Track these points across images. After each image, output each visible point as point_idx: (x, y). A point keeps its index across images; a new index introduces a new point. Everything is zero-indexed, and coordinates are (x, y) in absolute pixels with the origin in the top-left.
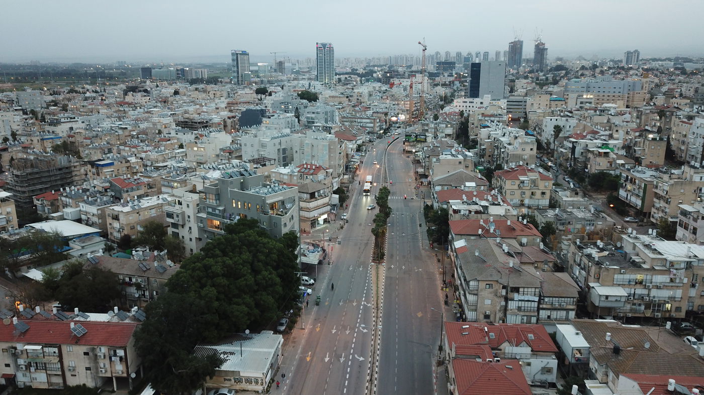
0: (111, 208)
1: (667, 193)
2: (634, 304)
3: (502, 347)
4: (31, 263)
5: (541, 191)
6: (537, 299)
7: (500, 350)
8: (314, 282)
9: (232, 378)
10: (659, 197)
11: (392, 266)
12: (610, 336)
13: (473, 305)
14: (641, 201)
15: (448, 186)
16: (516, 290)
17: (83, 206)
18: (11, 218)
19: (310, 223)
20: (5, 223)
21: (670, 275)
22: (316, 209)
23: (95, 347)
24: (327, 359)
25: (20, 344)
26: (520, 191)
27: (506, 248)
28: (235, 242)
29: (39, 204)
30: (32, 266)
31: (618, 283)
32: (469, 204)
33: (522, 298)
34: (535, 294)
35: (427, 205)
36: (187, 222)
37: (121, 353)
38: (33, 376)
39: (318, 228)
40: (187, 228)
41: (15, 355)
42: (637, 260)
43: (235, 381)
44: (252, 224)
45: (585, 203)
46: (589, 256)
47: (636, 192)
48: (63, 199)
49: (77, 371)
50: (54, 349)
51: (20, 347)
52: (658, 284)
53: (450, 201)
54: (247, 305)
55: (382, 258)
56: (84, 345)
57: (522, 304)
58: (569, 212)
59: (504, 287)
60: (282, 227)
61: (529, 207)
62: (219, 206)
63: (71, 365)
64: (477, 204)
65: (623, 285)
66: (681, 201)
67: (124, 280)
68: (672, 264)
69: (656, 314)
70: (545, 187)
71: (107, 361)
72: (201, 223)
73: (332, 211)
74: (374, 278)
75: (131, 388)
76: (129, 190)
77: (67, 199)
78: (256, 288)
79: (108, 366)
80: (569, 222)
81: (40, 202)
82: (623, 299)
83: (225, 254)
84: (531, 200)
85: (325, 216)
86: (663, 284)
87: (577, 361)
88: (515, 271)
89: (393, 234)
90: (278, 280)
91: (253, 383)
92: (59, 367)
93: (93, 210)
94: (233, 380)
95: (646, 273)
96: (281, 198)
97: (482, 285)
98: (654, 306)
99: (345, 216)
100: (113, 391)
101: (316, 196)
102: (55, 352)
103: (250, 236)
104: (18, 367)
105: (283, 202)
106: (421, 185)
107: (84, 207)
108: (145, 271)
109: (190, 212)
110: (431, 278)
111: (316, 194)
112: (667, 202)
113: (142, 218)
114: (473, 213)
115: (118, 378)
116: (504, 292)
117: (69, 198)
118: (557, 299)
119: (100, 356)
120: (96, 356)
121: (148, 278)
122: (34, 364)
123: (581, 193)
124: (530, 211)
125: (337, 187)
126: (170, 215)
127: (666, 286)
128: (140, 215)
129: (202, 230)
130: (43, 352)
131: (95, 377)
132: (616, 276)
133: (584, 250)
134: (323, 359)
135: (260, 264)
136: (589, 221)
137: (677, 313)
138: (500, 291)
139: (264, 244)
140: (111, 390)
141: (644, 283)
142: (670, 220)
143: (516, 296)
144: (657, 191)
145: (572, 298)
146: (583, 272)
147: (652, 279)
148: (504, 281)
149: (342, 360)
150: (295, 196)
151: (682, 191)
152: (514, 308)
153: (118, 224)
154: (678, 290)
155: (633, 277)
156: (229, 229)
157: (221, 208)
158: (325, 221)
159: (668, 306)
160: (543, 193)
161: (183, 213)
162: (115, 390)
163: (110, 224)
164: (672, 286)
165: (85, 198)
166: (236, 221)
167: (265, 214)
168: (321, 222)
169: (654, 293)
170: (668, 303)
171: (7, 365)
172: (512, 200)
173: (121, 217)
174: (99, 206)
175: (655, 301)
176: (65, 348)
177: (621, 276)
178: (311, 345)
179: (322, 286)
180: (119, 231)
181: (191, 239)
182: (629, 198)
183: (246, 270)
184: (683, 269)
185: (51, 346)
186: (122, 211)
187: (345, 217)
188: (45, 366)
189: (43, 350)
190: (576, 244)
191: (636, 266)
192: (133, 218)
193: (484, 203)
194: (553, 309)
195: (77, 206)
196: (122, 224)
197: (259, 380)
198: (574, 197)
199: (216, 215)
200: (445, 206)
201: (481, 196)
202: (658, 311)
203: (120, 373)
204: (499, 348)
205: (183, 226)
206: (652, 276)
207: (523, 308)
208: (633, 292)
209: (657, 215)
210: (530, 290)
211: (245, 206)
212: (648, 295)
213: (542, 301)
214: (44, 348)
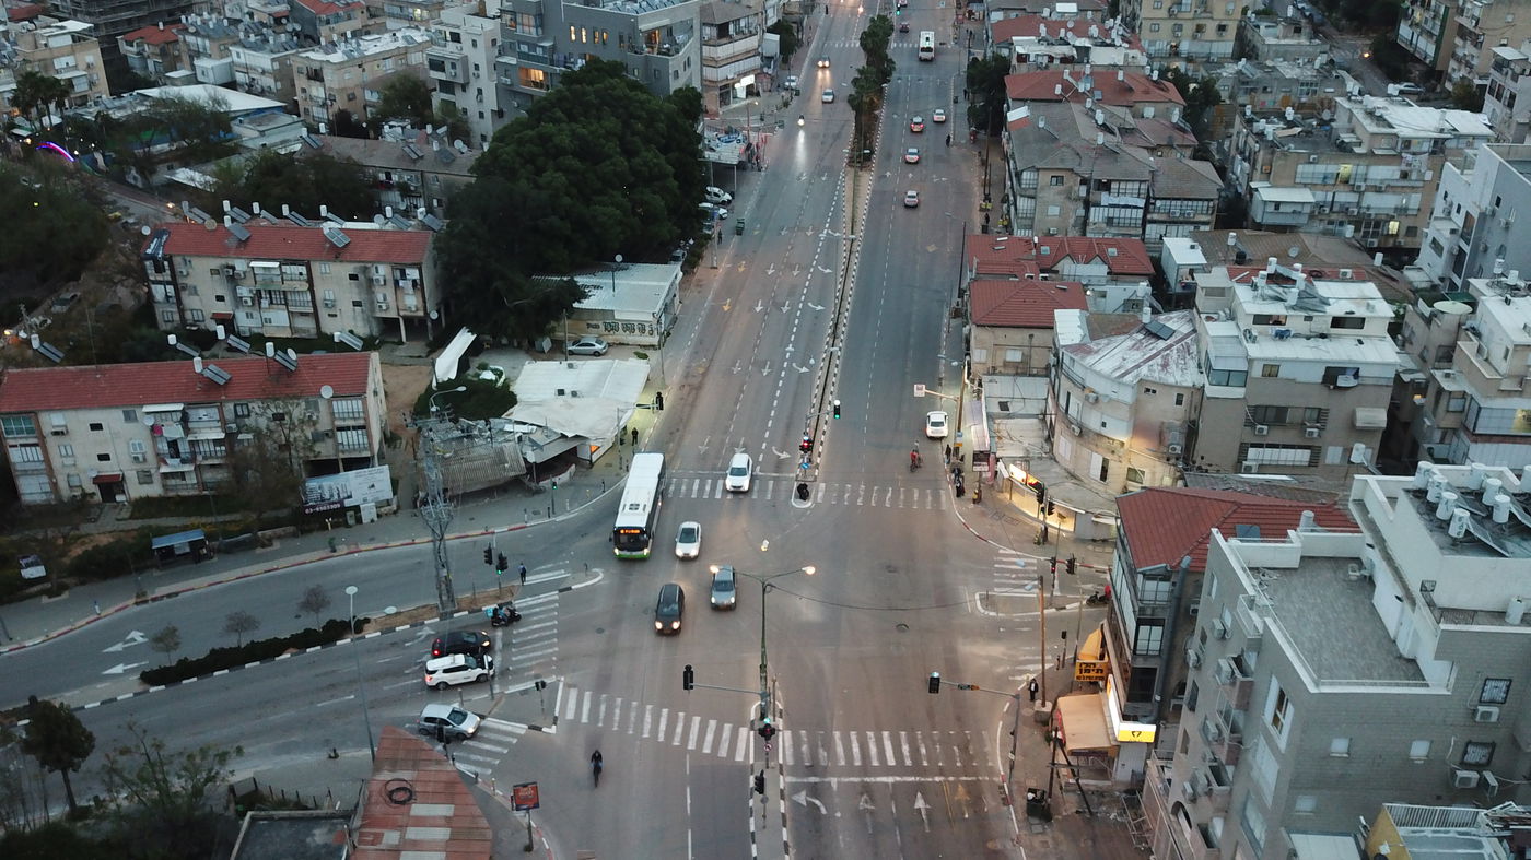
0: (304, 55)
1: (1477, 24)
2: (1331, 223)
3: (1058, 267)
4: (176, 159)
5: (1217, 23)
6: (1142, 203)
7: (1057, 272)
8: (730, 198)
9: (600, 323)
10: (1463, 32)
11: (888, 174)
12: (1234, 237)
13: (1026, 218)
14: (1434, 47)
15: (1017, 12)
16: (1105, 186)
17: (238, 54)
18: (95, 77)
19: (717, 92)
20: (87, 87)
21: (1400, 164)
22: (729, 61)
23: (369, 265)
24: (758, 309)
25: (239, 261)
26: (1173, 22)
27: (1100, 117)
28: (588, 98)
29: (131, 52)
30: (175, 164)
31: (1303, 181)
32: (1050, 44)
33: (1115, 201)
34: (1139, 194)
35: (975, 59)
36: (472, 79)
37: (413, 274)
38: (265, 315)
39: (734, 106)
40: (472, 91)
41: (233, 279)
42: (1346, 140)
43: (606, 329)
44: (616, 69)
45: (1311, 50)
46: (1261, 135)
47: (1428, 27)
48: (191, 39)
49: (338, 307)
50: (300, 267)
51: (240, 265)
52: (1378, 184)
53: (1014, 38)
54: (618, 206)
55: (868, 158)
56: (351, 262)
57: (1112, 212)
58: (1269, 67)
59: (1084, 182)
60: (671, 77)
61: (1189, 59)
62: (543, 39)
63: (327, 298)
64: (1069, 44)
65: (1311, 186)
66: (1505, 42)
67: (376, 178)
68: (1407, 143)
69: (1370, 240)
70: (1227, 13)
71: (390, 290)
72: (506, 76)
73: (765, 70)
74: (848, 193)
75: (431, 338)
76: (332, 20)
77: (200, 40)
78: (632, 179)
79: (391, 298)
80: (1265, 88)
81: (134, 49)
82: (1307, 210)
83: (572, 118)
84: (1196, 42)
85: (749, 80)
86: (1386, 183)
87: (1184, 288)
88: (1109, 153)
89: (895, 116)
90: (670, 169)
91: (637, 331)
92: (310, 299)
93: (263, 60)
94: (602, 327)
95: (1357, 161)
96: (666, 21)
97: (1045, 178)
98: (1368, 225)
99: (793, 81)
100: (401, 343)
101: (731, 33)
102: (301, 274)
103: (614, 88)
104: (238, 301)
105: (669, 30)
106: (969, 18)
107: (241, 56)
108: (414, 161)
109: (480, 56)
110: (963, 191)
111: (731, 27)
112: (1477, 44)
113: (368, 77)
114: (1056, 62)
115: (408, 320)
116: (1083, 191)
117: (204, 37)
118: (1179, 203)
119: (378, 280)
120: (370, 281)
121: (422, 172)
122: (267, 294)
123: (1306, 30)
124: (1191, 66)
125: (775, 20)
126: (436, 65)
127: (1393, 187)
128: (364, 70)
129: (505, 91)
130: (282, 273)
131: (370, 317)
132: (1301, 168)
133: (1255, 124)
134: (751, 309)
135: (636, 138)
136: (1307, 84)
137: (1409, 239)
138: (1076, 188)
139: (642, 103)
140: (396, 340)
141: (1351, 182)
142: (1477, 82)
143: (1105, 198)
144: (1463, 21)
145: (1207, 200)
146: (1246, 164)
147: (1366, 174)
148: (1084, 171)
149: (785, 309)
150: (692, 19)
151: (1510, 18)
152: (1101, 220)
153: (322, 90)
154: (1413, 195)
155: (1331, 169)
156: (569, 78)
157: (547, 44)
158: (750, 91)
159: (1393, 226)
160: (1222, 28)
161: (465, 60)
162: (404, 339)
163: (304, 90)
164: (1403, 187)
165: (242, 35)
166: (577, 68)
167: (636, 52)
168: (741, 94)
169: (1371, 200)
170: (1392, 218)
171: (220, 298)
172: (1152, 43)
173: (327, 75)
174: (272, 52)
175: (1370, 215)
176: (317, 268)
177: (1309, 169)
178: (730, 289)
179: (747, 208)
180: (324, 105)
181: (481, 115)
182: (1414, 41)
183: (612, 146)
184: (1425, 153)
185: (294, 262)
186: (328, 61)
187: (793, 84)
188: (285, 299)
189: (281, 270)
190: (1244, 114)
191: (1344, 149)
192: (352, 77)
193: (1081, 42)
194: (1170, 222)
195: (225, 53)
196: (331, 89)
197: (647, 325)
198: (1292, 38)
199: (538, 59)
200: (1005, 52)
201: (1080, 30)
202: (1375, 235)
203: (414, 309)
204: (1054, 269)
205: (464, 87)
206: (1368, 166)
207: (1116, 220)
208: (1329, 199)
209: (1458, 73)
210: (1130, 185)
211: (595, 37)
212: (1358, 204)
213: (1152, 207)
214: (283, 267)
